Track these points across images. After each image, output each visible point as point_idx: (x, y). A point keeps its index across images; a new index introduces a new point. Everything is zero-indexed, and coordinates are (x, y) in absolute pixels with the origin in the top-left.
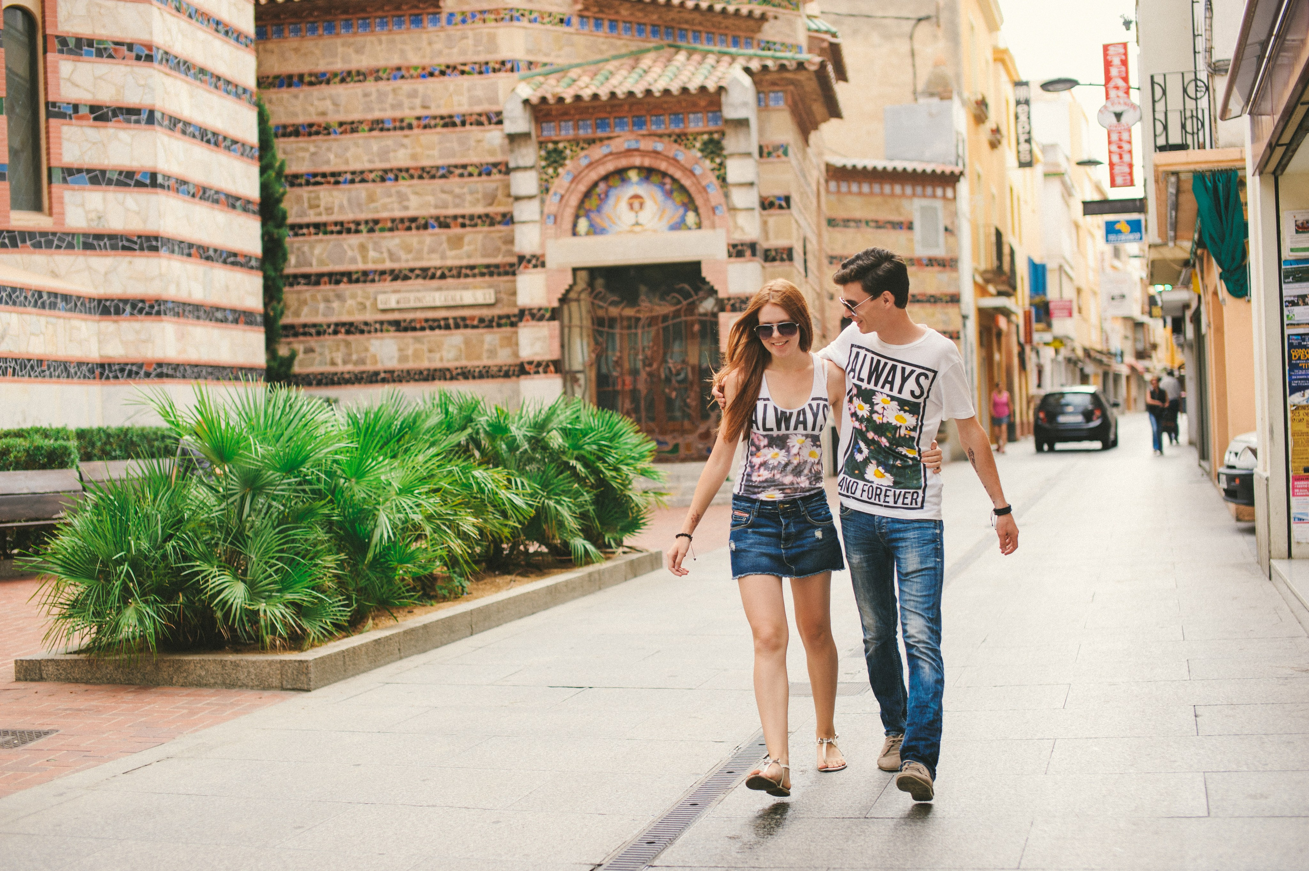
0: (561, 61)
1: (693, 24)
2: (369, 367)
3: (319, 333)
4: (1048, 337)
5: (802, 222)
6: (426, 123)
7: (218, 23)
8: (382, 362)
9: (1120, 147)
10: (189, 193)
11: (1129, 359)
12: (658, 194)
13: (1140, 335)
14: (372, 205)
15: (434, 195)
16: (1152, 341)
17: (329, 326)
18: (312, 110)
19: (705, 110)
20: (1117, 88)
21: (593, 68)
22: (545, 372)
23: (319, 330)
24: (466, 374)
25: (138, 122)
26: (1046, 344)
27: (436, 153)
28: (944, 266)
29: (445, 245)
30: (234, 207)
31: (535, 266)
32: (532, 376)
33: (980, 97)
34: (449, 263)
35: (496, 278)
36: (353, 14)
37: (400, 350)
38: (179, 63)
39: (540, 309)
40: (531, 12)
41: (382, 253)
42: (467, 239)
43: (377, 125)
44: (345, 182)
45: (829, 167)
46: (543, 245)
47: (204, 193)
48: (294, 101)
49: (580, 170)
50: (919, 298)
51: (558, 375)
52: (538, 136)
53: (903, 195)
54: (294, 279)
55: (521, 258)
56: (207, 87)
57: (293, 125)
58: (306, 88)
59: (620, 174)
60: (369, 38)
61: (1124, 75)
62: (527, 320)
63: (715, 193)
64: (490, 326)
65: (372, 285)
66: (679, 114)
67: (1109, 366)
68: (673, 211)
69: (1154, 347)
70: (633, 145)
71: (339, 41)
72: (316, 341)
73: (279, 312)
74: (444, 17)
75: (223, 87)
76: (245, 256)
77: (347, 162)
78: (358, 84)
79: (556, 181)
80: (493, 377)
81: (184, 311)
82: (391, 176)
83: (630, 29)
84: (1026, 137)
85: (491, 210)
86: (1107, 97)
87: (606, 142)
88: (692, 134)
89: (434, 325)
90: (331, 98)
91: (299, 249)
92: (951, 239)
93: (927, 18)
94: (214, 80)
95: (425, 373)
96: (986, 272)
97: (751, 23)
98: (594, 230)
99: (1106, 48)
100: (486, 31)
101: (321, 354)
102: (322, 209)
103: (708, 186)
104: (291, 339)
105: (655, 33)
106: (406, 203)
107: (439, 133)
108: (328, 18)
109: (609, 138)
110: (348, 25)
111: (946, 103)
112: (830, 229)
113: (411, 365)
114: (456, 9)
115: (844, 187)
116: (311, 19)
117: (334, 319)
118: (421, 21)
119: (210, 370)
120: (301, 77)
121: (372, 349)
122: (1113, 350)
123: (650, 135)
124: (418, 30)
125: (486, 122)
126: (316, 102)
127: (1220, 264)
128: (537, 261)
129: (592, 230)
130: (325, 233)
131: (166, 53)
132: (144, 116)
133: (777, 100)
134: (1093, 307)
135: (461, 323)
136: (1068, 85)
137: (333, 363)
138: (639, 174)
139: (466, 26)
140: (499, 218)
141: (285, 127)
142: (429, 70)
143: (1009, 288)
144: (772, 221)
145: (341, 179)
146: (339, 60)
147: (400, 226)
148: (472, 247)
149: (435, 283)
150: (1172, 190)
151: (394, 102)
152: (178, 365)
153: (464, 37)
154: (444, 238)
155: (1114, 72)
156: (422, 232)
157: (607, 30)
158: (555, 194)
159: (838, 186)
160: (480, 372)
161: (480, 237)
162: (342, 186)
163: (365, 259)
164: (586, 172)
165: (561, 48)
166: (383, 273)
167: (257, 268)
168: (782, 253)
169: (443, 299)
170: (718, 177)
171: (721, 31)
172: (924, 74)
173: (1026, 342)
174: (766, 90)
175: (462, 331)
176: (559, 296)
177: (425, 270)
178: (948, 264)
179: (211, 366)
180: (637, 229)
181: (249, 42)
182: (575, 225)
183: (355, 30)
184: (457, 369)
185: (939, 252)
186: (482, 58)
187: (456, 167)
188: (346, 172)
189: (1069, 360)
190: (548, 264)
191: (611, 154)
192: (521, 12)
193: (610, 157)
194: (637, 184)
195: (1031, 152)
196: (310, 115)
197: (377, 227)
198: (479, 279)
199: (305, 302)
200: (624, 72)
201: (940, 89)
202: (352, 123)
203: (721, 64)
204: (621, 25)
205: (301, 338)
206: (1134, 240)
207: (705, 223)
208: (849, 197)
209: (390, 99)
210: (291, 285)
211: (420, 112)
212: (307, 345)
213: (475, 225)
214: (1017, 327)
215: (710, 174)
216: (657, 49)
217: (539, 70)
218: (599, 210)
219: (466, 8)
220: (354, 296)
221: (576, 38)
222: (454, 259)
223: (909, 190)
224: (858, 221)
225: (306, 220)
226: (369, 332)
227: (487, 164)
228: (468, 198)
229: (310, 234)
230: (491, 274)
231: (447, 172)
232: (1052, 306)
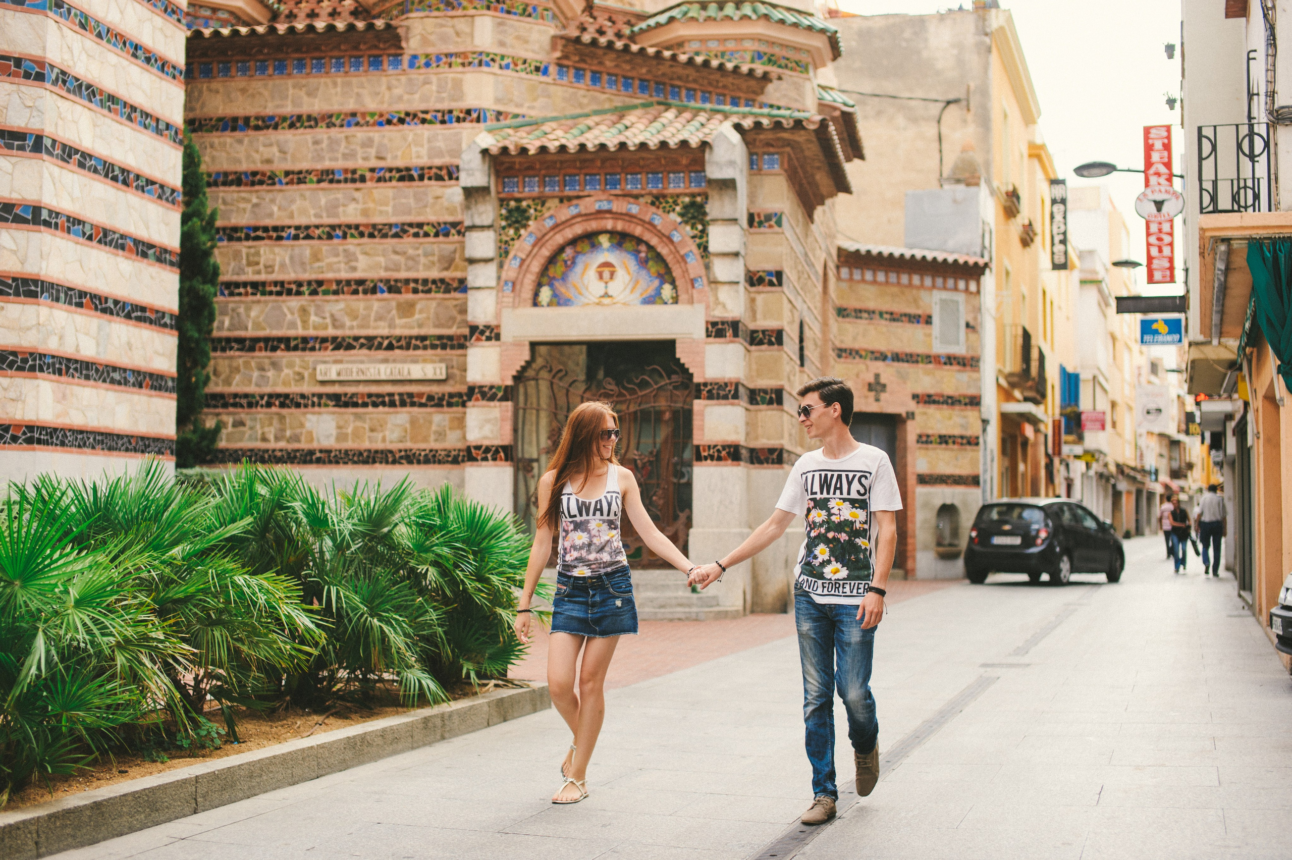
0: (535, 114)
1: (687, 81)
2: (304, 445)
3: (250, 405)
4: (1078, 450)
5: (798, 304)
6: (383, 175)
7: (137, 47)
8: (318, 441)
9: (1160, 239)
10: (84, 234)
11: (1164, 478)
12: (632, 263)
13: (1176, 454)
14: (317, 265)
15: (384, 256)
16: (1188, 460)
17: (262, 397)
18: (257, 157)
19: (688, 169)
20: (1158, 174)
21: (570, 122)
22: (494, 459)
23: (250, 401)
24: (410, 458)
25: (21, 148)
26: (1077, 457)
27: (389, 209)
28: (964, 365)
29: (394, 312)
30: (145, 255)
31: (489, 339)
32: (480, 463)
33: (1011, 188)
34: (398, 332)
35: (448, 351)
36: (306, 52)
37: (339, 427)
38: (80, 86)
39: (492, 387)
40: (503, 57)
41: (324, 318)
42: (418, 307)
43: (327, 176)
44: (288, 238)
45: (840, 250)
46: (498, 315)
47: (105, 235)
48: (236, 145)
49: (544, 231)
50: (937, 399)
51: (509, 463)
52: (498, 193)
53: (922, 286)
54: (226, 344)
55: (474, 329)
56: (118, 118)
57: (236, 173)
58: (251, 133)
59: (590, 239)
60: (323, 80)
61: (1166, 160)
62: (477, 399)
63: (695, 264)
64: (439, 405)
65: (313, 353)
66: (657, 173)
67: (1143, 483)
68: (647, 283)
69: (1190, 466)
70: (605, 206)
71: (290, 82)
72: (247, 414)
73: (203, 378)
74: (406, 59)
75: (139, 118)
76: (157, 312)
77: (291, 216)
78: (308, 130)
79: (517, 243)
80: (440, 462)
81: (68, 368)
82: (339, 233)
83: (616, 82)
84: (1061, 237)
85: (446, 275)
86: (1147, 184)
87: (575, 202)
88: (672, 196)
89: (377, 401)
90: (278, 144)
91: (233, 310)
92: (972, 336)
93: (956, 101)
94: (128, 110)
95: (365, 454)
96: (1011, 375)
97: (753, 83)
98: (558, 300)
99: (1147, 131)
100: (451, 76)
101: (251, 428)
102: (261, 266)
103: (686, 255)
104: (220, 410)
105: (644, 88)
106: (353, 264)
107: (394, 187)
108: (281, 56)
109: (579, 197)
110: (301, 66)
111: (973, 189)
112: (840, 319)
113: (349, 445)
114: (420, 52)
115: (857, 275)
116: (261, 57)
117: (268, 390)
118: (381, 63)
119: (99, 438)
120: (247, 119)
121: (308, 425)
122: (1147, 468)
123: (624, 196)
124: (376, 72)
125: (446, 178)
126: (261, 149)
127: (1278, 353)
128: (491, 333)
129: (555, 300)
130: (263, 293)
131: (63, 73)
132: (30, 142)
133: (771, 163)
134: (1128, 423)
135: (407, 401)
136: (1104, 171)
137: (264, 439)
138: (610, 240)
139: (429, 70)
140: (455, 285)
141: (226, 174)
142: (387, 116)
143: (1038, 395)
144: (760, 299)
145: (284, 234)
146: (289, 102)
147: (345, 289)
148: (424, 315)
149: (382, 354)
150: (1221, 266)
151: (347, 151)
152: (55, 430)
153: (427, 82)
154: (394, 304)
155: (1155, 157)
156: (369, 296)
157: (590, 83)
158: (515, 257)
159: (851, 274)
160: (426, 455)
161: (434, 304)
162: (284, 242)
163: (305, 323)
164: (551, 234)
165: (535, 100)
166: (324, 340)
167: (172, 327)
168: (770, 336)
169: (388, 371)
170: (699, 246)
171: (719, 91)
172: (951, 159)
173: (1054, 454)
174: (760, 151)
175: (408, 409)
176: (514, 373)
177: (371, 339)
178: (969, 363)
179: (102, 434)
180: (606, 301)
181: (177, 74)
182: (536, 295)
183: (308, 70)
184: (400, 451)
185: (960, 350)
186: (445, 106)
187: (411, 225)
188: (289, 227)
189: (1101, 476)
190: (503, 337)
191: (579, 215)
192: (491, 56)
193: (579, 219)
194: (608, 250)
195: (1066, 253)
196: (254, 162)
197: (320, 289)
198: (430, 352)
199: (237, 370)
200: (603, 127)
201: (967, 175)
202: (300, 172)
203: (712, 121)
204: (605, 77)
205: (231, 409)
206: (1173, 342)
207: (683, 297)
208: (862, 286)
209: (342, 148)
210: (223, 350)
211: (374, 163)
212: (237, 417)
213: (429, 291)
214: (1046, 436)
215: (690, 241)
216: (645, 106)
217: (509, 122)
218: (564, 277)
219: (430, 50)
220: (291, 365)
221: (553, 89)
222: (403, 327)
223: (928, 281)
224: (870, 312)
225: (243, 278)
226: (306, 406)
227: (445, 223)
228: (423, 260)
229: (247, 294)
230: (444, 347)
231: (401, 231)
232: (1083, 417)
